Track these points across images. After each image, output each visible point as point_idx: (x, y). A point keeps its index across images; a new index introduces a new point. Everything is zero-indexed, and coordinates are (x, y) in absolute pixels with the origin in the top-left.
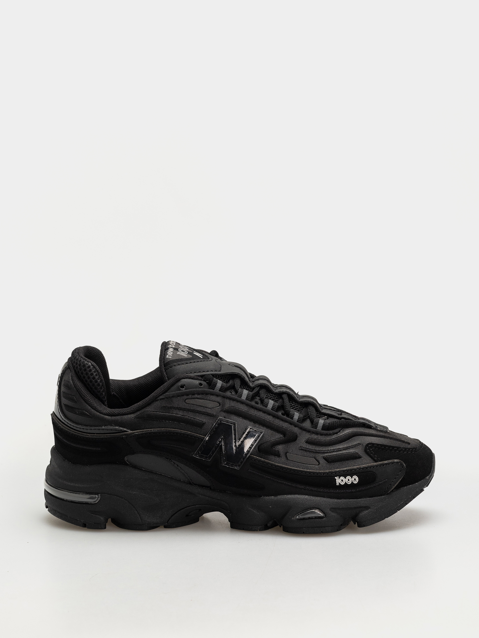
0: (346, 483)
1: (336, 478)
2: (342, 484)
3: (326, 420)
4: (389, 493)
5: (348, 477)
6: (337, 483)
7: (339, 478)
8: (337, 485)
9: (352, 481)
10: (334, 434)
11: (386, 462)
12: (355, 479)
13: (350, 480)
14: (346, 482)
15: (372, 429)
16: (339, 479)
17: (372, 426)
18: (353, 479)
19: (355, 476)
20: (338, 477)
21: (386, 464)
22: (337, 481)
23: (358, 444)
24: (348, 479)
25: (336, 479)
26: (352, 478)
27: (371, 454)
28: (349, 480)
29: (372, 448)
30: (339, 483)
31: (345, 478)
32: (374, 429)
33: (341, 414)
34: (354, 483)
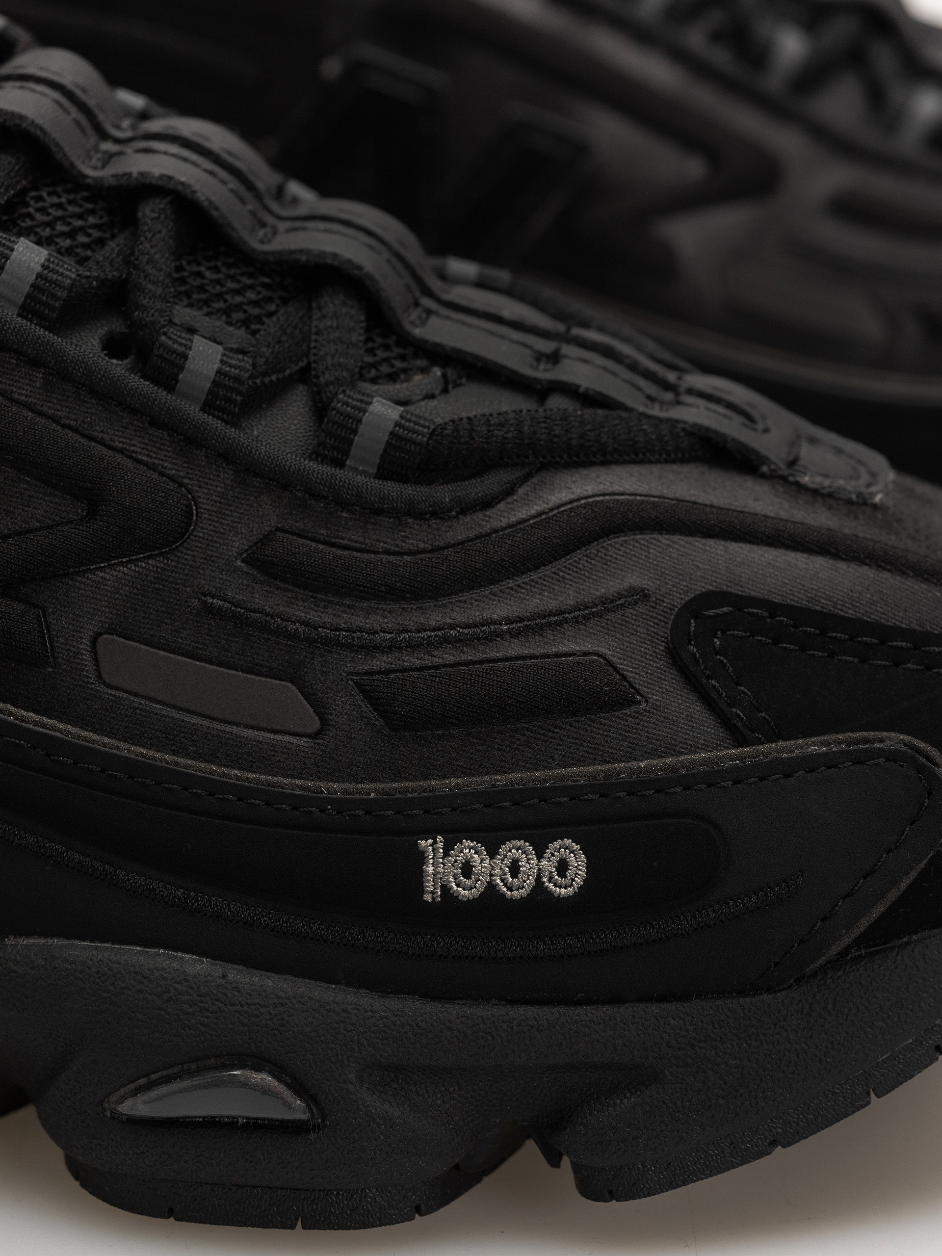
0: (491, 886)
1: (423, 845)
2: (467, 892)
3: (432, 397)
4: (815, 974)
5: (516, 848)
6: (429, 886)
7: (447, 850)
8: (428, 898)
9: (539, 878)
10: (466, 508)
11: (813, 746)
12: (562, 867)
13: (529, 865)
14: (497, 880)
15: (763, 476)
16: (446, 854)
17: (764, 460)
18: (548, 865)
19: (568, 842)
20: (439, 838)
21: (811, 764)
22: (429, 867)
23: (633, 591)
24: (507, 861)
25: (421, 858)
26: (540, 857)
27: (708, 677)
28: (515, 869)
29: (724, 632)
30: (445, 889)
31: (492, 854)
32: (774, 477)
33: (554, 358)
34: (550, 893)
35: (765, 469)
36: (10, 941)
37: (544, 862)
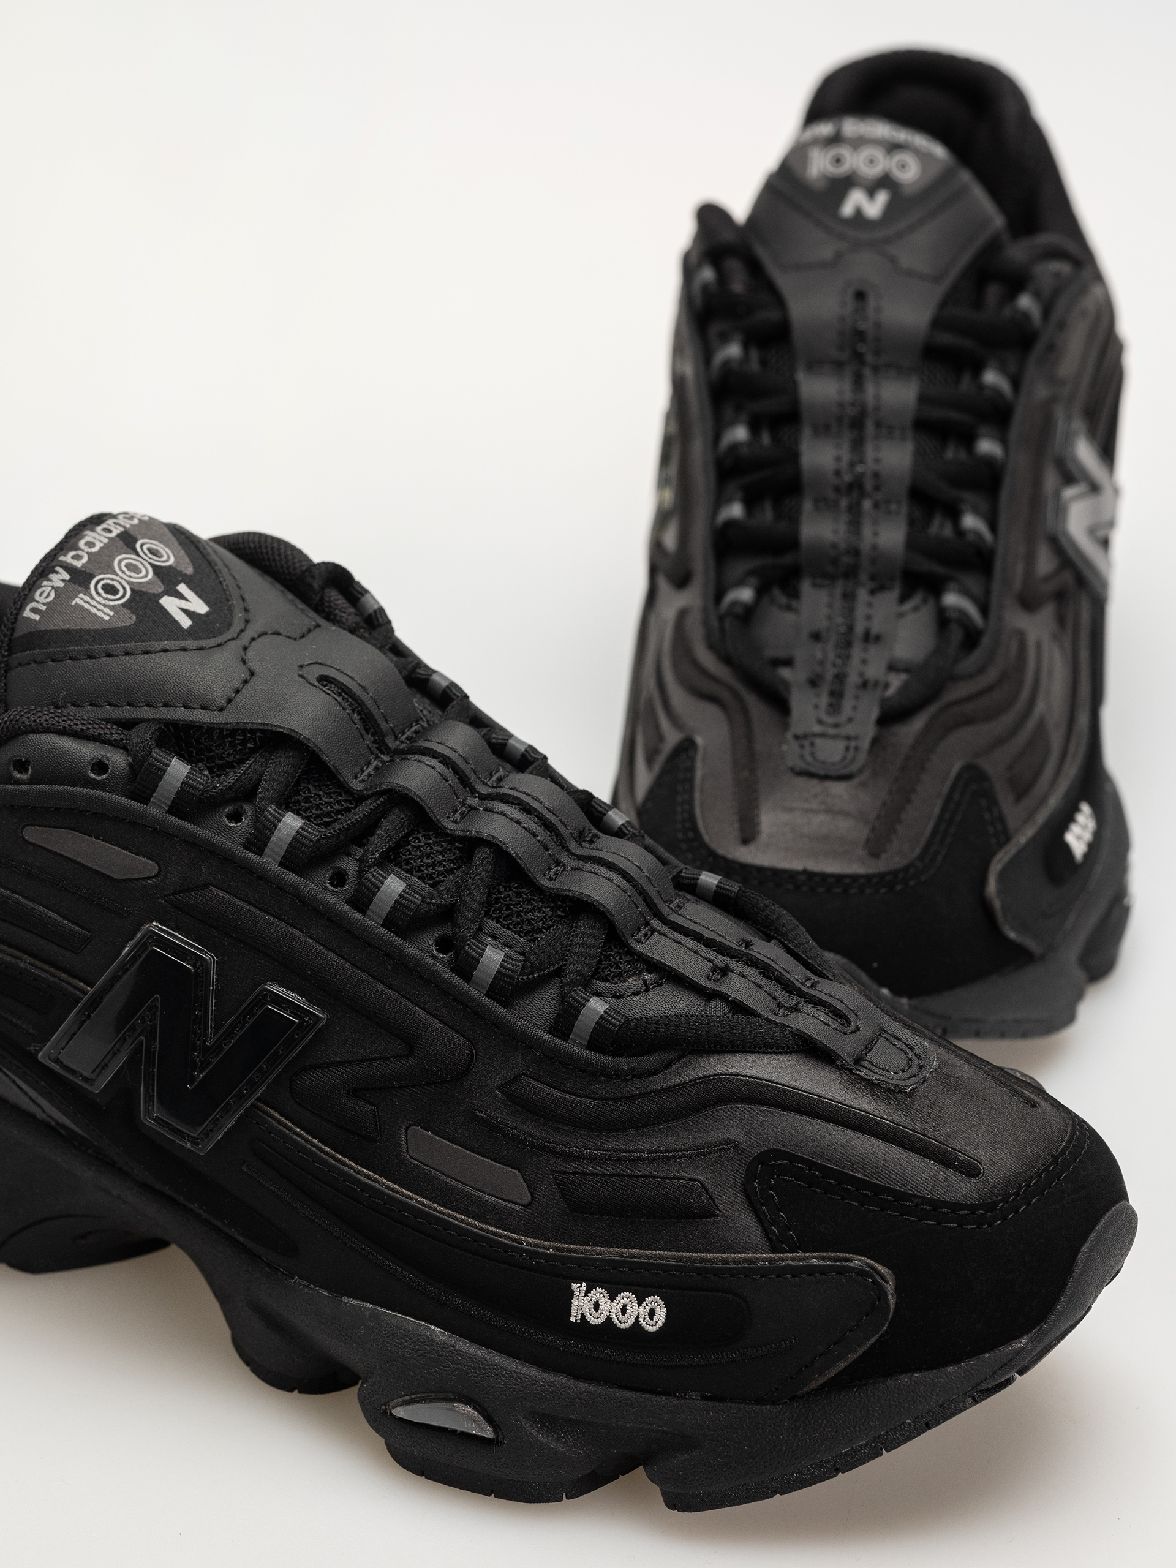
0: (609, 1318)
1: (574, 1286)
2: (595, 1320)
3: (637, 994)
4: (803, 1397)
5: (626, 1298)
6: (574, 1312)
7: (587, 1292)
8: (573, 1319)
9: (638, 1317)
10: (638, 1075)
11: (814, 1259)
12: (652, 1313)
13: (633, 1310)
14: (613, 1316)
15: (837, 1067)
16: (586, 1295)
17: (839, 1057)
18: (644, 1311)
19: (657, 1298)
20: (584, 1284)
21: (811, 1270)
22: (575, 1302)
23: (727, 1141)
24: (620, 1305)
25: (571, 1295)
26: (640, 1305)
27: (763, 1204)
28: (624, 1310)
29: (778, 1176)
30: (582, 1315)
31: (612, 1299)
32: (843, 1069)
33: (725, 971)
34: (643, 1328)
35: (838, 1063)
36: (345, 1299)
37: (641, 1309)
